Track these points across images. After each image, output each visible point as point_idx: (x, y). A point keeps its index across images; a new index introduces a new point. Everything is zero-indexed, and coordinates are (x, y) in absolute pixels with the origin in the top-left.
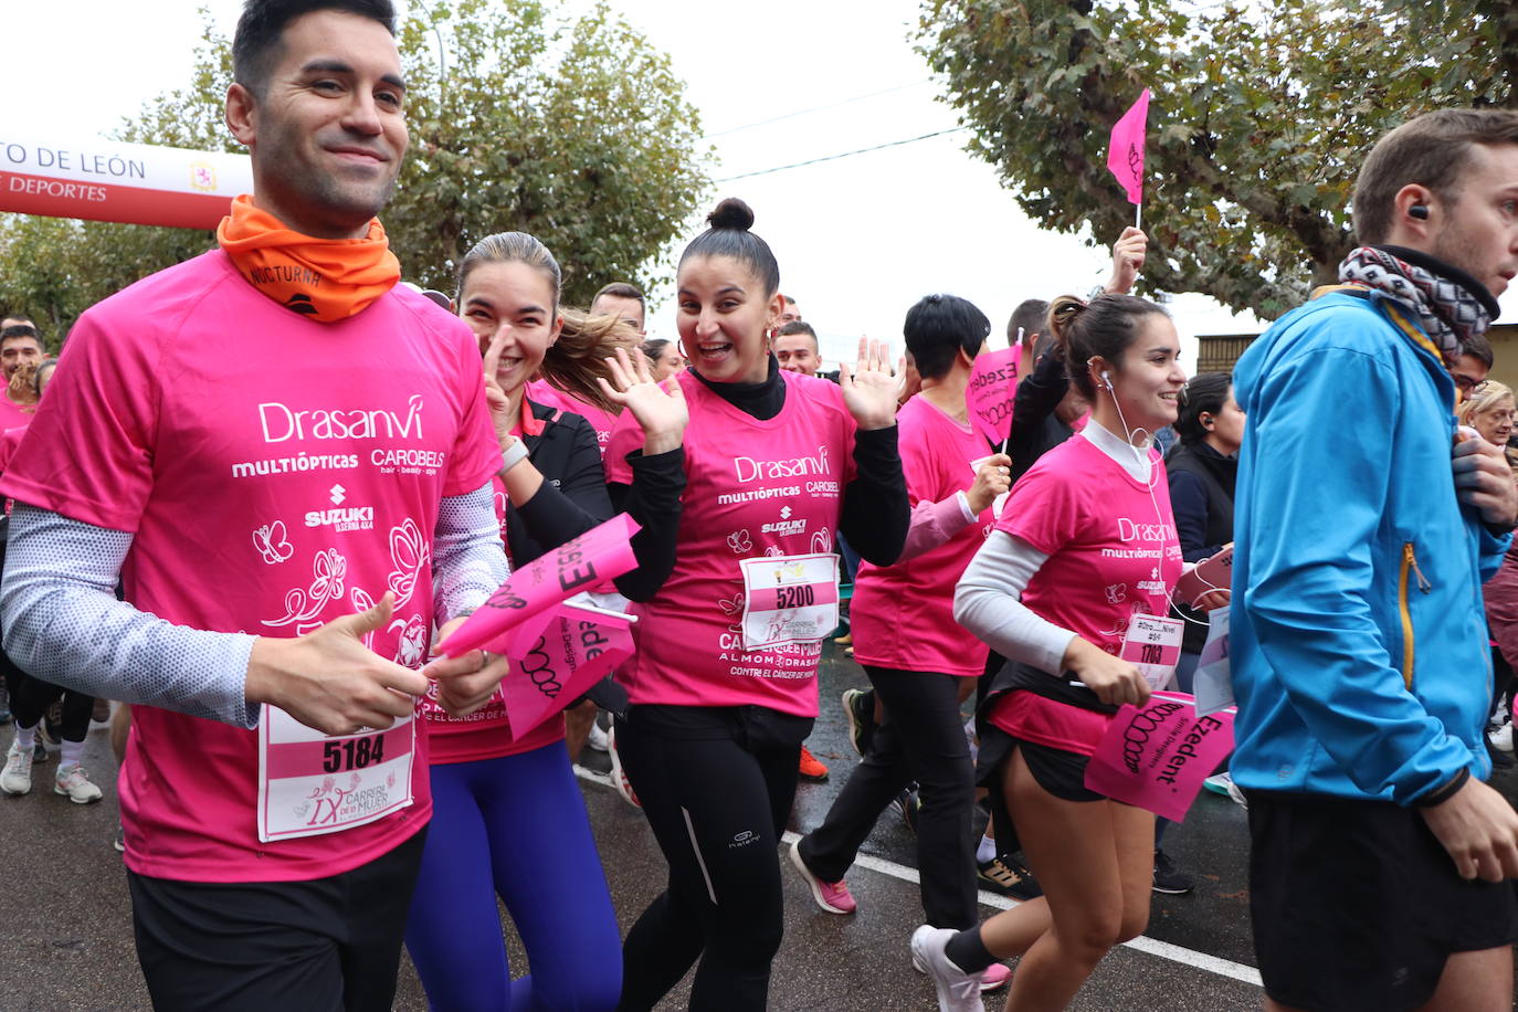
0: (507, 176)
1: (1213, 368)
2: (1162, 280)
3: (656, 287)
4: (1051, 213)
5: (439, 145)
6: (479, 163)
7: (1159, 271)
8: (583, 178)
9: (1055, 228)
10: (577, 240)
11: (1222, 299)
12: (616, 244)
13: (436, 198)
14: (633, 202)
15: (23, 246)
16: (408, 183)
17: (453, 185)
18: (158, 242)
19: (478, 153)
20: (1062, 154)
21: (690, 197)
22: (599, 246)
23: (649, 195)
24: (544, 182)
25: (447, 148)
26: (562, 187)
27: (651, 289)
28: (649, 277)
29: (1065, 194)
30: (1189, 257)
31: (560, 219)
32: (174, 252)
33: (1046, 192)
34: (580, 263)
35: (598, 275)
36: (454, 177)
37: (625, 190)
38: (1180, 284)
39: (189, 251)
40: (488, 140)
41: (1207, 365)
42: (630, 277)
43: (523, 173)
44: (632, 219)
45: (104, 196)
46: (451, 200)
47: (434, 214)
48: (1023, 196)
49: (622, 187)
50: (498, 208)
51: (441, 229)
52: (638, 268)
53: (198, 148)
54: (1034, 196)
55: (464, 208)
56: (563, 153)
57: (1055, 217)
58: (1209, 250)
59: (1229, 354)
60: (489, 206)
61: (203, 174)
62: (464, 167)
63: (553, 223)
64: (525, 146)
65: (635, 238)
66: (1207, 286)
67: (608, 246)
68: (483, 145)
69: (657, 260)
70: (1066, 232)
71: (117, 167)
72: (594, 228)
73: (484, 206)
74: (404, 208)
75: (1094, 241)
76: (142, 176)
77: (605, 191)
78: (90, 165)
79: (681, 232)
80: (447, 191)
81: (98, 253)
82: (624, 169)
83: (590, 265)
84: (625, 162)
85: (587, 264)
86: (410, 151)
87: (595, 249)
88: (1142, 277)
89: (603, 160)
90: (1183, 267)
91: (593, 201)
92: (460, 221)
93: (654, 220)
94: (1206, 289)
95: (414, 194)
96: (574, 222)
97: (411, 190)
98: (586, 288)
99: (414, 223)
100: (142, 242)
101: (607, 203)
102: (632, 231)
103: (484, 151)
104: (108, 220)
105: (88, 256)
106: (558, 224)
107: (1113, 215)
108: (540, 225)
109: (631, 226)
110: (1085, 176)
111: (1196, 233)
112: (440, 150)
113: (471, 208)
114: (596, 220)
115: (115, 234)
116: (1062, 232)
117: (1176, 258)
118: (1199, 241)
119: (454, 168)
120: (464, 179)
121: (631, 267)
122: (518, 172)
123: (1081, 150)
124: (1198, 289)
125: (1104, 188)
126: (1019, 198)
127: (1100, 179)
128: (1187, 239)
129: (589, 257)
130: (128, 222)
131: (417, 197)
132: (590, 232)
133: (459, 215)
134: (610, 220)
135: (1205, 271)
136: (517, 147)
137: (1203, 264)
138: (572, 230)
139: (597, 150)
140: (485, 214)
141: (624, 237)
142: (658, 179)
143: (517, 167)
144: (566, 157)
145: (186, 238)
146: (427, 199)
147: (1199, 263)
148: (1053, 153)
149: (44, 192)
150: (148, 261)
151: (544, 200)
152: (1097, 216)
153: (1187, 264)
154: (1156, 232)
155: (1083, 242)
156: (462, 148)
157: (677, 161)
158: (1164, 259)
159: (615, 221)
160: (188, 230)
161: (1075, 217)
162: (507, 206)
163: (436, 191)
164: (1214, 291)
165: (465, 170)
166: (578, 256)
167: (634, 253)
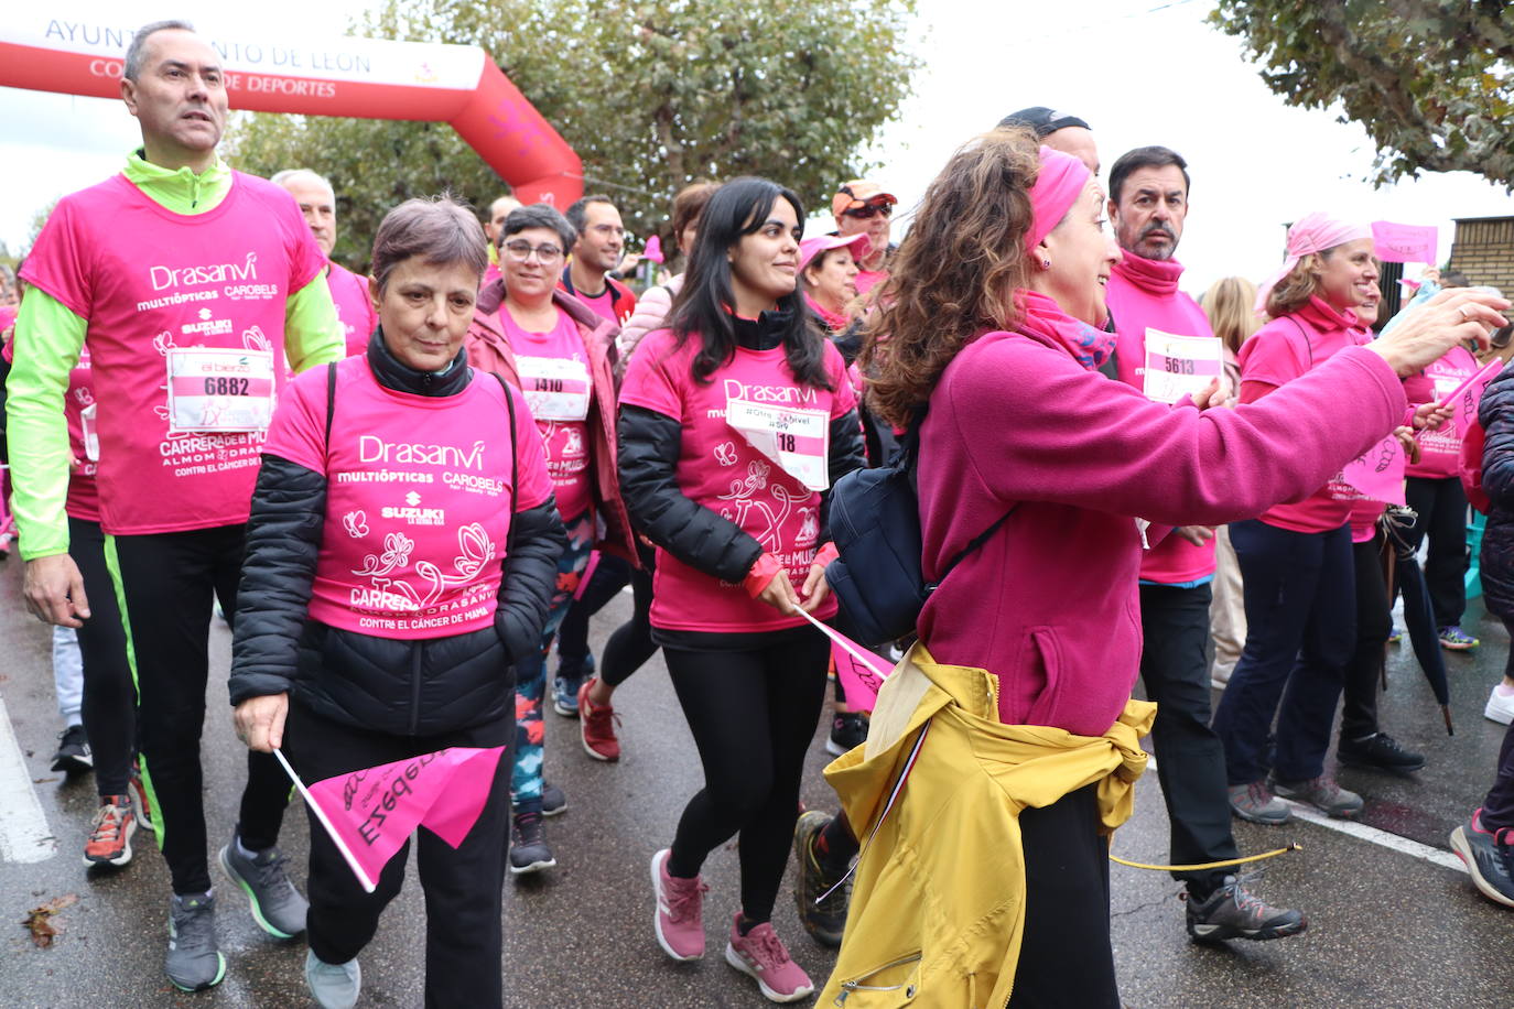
0: (721, 59)
1: (1471, 253)
2: (1424, 157)
3: (869, 171)
4: (1298, 88)
5: (654, 30)
6: (694, 47)
7: (1421, 148)
8: (798, 60)
9: (1301, 104)
10: (790, 124)
11: (1494, 177)
12: (831, 128)
13: (652, 83)
14: (848, 84)
15: (250, 144)
16: (622, 69)
17: (668, 71)
18: (378, 135)
19: (692, 37)
20: (1319, 23)
21: (905, 79)
22: (815, 130)
23: (863, 77)
24: (758, 65)
25: (663, 32)
26: (776, 71)
28: (862, 163)
29: (1318, 66)
30: (1457, 132)
31: (775, 103)
32: (391, 145)
33: (1294, 65)
34: (796, 149)
35: (812, 160)
36: (669, 62)
37: (841, 72)
38: (1446, 162)
39: (407, 143)
40: (704, 24)
41: (1463, 250)
42: (845, 161)
43: (737, 56)
44: (848, 102)
45: (333, 92)
46: (666, 86)
47: (647, 100)
48: (1268, 71)
49: (838, 68)
50: (714, 92)
51: (656, 116)
52: (852, 152)
53: (416, 40)
54: (1279, 70)
55: (679, 94)
56: (778, 35)
57: (1302, 93)
60: (703, 91)
62: (679, 53)
63: (769, 108)
64: (740, 29)
65: (850, 122)
67: (822, 130)
68: (697, 29)
69: (869, 144)
70: (1313, 108)
71: (345, 63)
72: (810, 113)
73: (699, 91)
74: (619, 95)
75: (1346, 116)
76: (368, 71)
77: (823, 74)
78: (319, 60)
79: (895, 114)
80: (662, 77)
81: (320, 147)
82: (840, 51)
83: (806, 150)
84: (840, 43)
86: (625, 37)
87: (810, 134)
88: (1403, 156)
89: (817, 42)
90: (1449, 144)
91: (808, 84)
92: (674, 106)
93: (869, 104)
94: (1476, 167)
95: (630, 81)
96: (789, 106)
97: (626, 76)
98: (801, 174)
99: (629, 109)
100: (361, 135)
101: (822, 87)
102: (846, 115)
103: (699, 34)
104: (329, 114)
105: (310, 150)
106: (773, 108)
107: (1373, 88)
108: (755, 109)
109: (846, 109)
110: (1345, 47)
111: (1470, 106)
112: (656, 35)
113: (686, 93)
114: (810, 103)
115: (335, 129)
116: (1308, 108)
117: (1441, 134)
118: (1471, 113)
119: (668, 53)
120: (679, 64)
121: (845, 151)
122: (732, 55)
123: (1342, 18)
124: (1467, 167)
125: (1365, 59)
126: (1264, 74)
127: (1362, 49)
128: (1457, 112)
129: (804, 142)
130: (347, 115)
131: (633, 84)
132: (805, 116)
133: (675, 101)
134: (827, 104)
135: (1476, 147)
136: (732, 30)
137: (1474, 140)
138: (787, 114)
139: (813, 32)
140: (700, 99)
141: (840, 122)
143: (731, 51)
144: (781, 39)
145: (402, 130)
146: (643, 85)
147: (1468, 138)
148: (1310, 21)
149: (278, 89)
150: (368, 154)
151: (759, 84)
152: (1352, 91)
153: (1456, 142)
154: (1421, 104)
156: (675, 32)
157: (891, 41)
158: (1428, 135)
159: (831, 105)
160: (405, 122)
161: (1328, 93)
162: (722, 91)
163: (651, 76)
164: (1484, 168)
165: (680, 55)
166: (792, 141)
167: (849, 137)
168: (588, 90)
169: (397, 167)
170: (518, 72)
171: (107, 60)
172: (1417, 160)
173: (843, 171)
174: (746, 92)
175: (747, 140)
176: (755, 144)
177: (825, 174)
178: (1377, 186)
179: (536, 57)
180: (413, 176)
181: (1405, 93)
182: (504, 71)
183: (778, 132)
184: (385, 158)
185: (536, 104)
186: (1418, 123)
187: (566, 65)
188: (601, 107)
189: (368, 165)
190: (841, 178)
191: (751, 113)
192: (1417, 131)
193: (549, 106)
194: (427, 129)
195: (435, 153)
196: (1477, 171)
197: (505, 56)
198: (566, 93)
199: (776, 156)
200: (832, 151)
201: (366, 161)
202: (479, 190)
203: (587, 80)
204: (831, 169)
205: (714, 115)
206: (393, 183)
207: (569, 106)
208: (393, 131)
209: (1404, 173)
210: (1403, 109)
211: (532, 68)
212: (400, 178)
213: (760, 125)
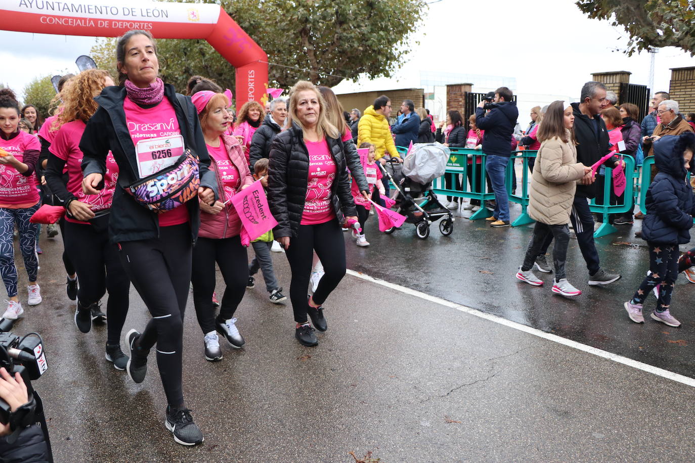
0: (330, 6)
1: (679, 85)
2: (653, 41)
3: (401, 55)
4: (595, 10)
6: (317, 1)
7: (651, 36)
8: (365, 5)
9: (596, 17)
10: (363, 35)
11: (686, 48)
12: (382, 36)
13: (298, 18)
14: (389, 15)
16: (285, 11)
17: (305, 12)
18: (175, 46)
21: (417, 12)
22: (374, 37)
23: (397, 12)
24: (347, 8)
26: (356, 10)
27: (399, 56)
28: (397, 52)
30: (668, 27)
31: (355, 25)
32: (182, 50)
35: (374, 51)
36: (305, 8)
37: (385, 10)
38: (663, 42)
39: (189, 49)
41: (676, 83)
42: (389, 51)
43: (337, 4)
44: (389, 24)
45: (151, 27)
46: (305, 19)
47: (297, 26)
49: (384, 8)
50: (327, 21)
51: (301, 32)
52: (393, 47)
53: (191, 2)
55: (311, 22)
57: (597, 12)
58: (680, 23)
59: (688, 77)
60: (322, 21)
61: (193, 14)
63: (352, 27)
65: (391, 33)
66: (678, 42)
67: (378, 37)
69: (401, 43)
70: (602, 19)
71: (156, 13)
72: (371, 29)
73: (320, 21)
74: (284, 24)
75: (617, 23)
76: (167, 17)
77: (376, 10)
78: (145, 13)
79: (413, 28)
80: (302, 14)
83: (370, 46)
85: (368, 46)
87: (372, 39)
88: (642, 40)
90: (664, 33)
91: (370, 16)
92: (309, 28)
93: (400, 24)
94: (677, 44)
96: (362, 26)
97: (286, 15)
98: (368, 57)
99: (288, 30)
100: (168, 46)
101: (377, 17)
102: (389, 30)
106: (355, 27)
107: (628, 9)
108: (346, 28)
109: (389, 27)
111: (674, 15)
113: (314, 22)
114: (372, 25)
116: (600, 19)
117: (661, 29)
118: (675, 18)
119: (305, 4)
120: (310, 9)
121: (390, 47)
122: (335, 3)
124: (673, 44)
128: (668, 18)
129: (369, 43)
130: (162, 38)
131: (289, 18)
132: (370, 31)
133: (308, 26)
134: (379, 25)
135: (677, 34)
137: (676, 31)
138: (361, 30)
140: (321, 24)
141: (386, 33)
142: (401, 4)
143: (334, 2)
145: (187, 44)
146: (294, 19)
147: (674, 30)
149: (126, 26)
150: (172, 55)
151: (348, 16)
152: (619, 10)
153: (668, 32)
154: (651, 15)
155: (612, 23)
158: (655, 29)
159: (381, 25)
160: (188, 40)
161: (608, 11)
162: (331, 20)
163: (298, 15)
164: (682, 45)
165: (310, 4)
166: (364, 42)
167: (390, 40)
168: (270, 22)
169: (185, 61)
170: (236, 15)
171: (48, 16)
172: (649, 42)
173: (388, 56)
174: (342, 20)
175: (343, 43)
176: (347, 44)
177: (380, 57)
178: (630, 54)
179: (245, 8)
180: (193, 64)
181: (643, 10)
182: (230, 14)
183: (358, 39)
184: (180, 56)
185: (246, 30)
186: (649, 24)
187: (260, 11)
188: (276, 30)
189: (172, 60)
190: (388, 59)
191: (344, 30)
192: (648, 28)
193: (252, 30)
194: (198, 42)
195: (202, 53)
196: (678, 46)
197: (231, 7)
198: (260, 24)
199: (357, 50)
200: (384, 47)
201: (171, 58)
202: (223, 69)
203: (268, 18)
204: (383, 55)
205: (327, 31)
206: (184, 68)
207: (261, 29)
208: (183, 44)
209: (643, 48)
210: (642, 18)
211: (244, 13)
212: (187, 66)
213: (349, 36)
